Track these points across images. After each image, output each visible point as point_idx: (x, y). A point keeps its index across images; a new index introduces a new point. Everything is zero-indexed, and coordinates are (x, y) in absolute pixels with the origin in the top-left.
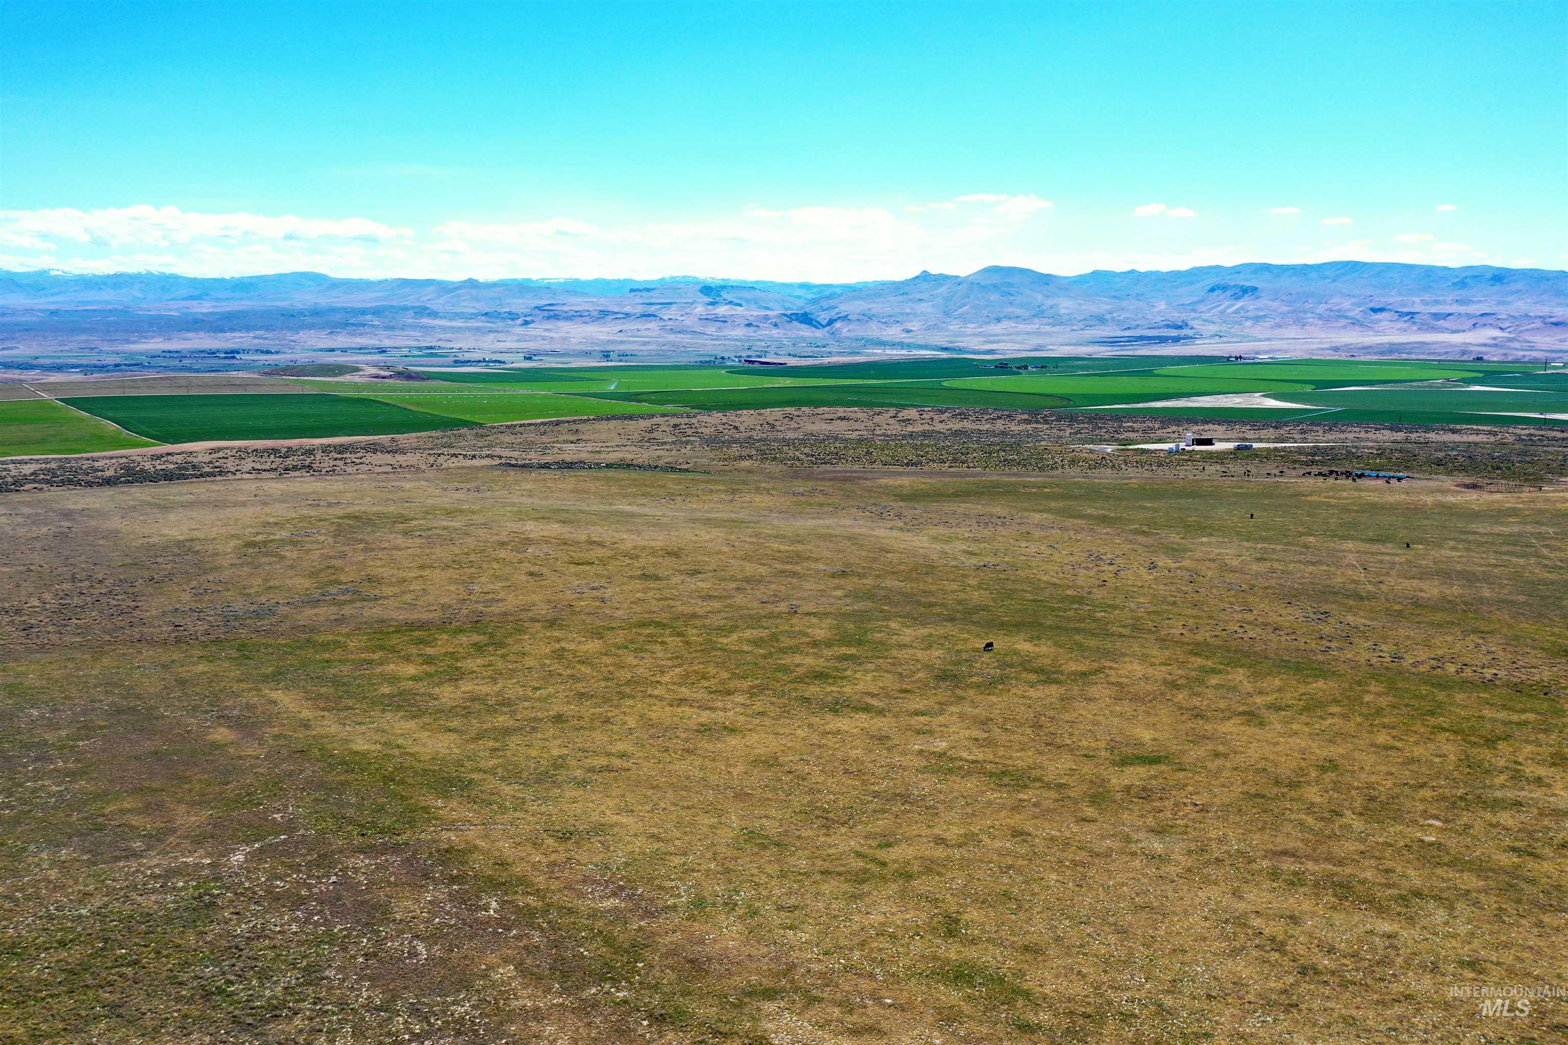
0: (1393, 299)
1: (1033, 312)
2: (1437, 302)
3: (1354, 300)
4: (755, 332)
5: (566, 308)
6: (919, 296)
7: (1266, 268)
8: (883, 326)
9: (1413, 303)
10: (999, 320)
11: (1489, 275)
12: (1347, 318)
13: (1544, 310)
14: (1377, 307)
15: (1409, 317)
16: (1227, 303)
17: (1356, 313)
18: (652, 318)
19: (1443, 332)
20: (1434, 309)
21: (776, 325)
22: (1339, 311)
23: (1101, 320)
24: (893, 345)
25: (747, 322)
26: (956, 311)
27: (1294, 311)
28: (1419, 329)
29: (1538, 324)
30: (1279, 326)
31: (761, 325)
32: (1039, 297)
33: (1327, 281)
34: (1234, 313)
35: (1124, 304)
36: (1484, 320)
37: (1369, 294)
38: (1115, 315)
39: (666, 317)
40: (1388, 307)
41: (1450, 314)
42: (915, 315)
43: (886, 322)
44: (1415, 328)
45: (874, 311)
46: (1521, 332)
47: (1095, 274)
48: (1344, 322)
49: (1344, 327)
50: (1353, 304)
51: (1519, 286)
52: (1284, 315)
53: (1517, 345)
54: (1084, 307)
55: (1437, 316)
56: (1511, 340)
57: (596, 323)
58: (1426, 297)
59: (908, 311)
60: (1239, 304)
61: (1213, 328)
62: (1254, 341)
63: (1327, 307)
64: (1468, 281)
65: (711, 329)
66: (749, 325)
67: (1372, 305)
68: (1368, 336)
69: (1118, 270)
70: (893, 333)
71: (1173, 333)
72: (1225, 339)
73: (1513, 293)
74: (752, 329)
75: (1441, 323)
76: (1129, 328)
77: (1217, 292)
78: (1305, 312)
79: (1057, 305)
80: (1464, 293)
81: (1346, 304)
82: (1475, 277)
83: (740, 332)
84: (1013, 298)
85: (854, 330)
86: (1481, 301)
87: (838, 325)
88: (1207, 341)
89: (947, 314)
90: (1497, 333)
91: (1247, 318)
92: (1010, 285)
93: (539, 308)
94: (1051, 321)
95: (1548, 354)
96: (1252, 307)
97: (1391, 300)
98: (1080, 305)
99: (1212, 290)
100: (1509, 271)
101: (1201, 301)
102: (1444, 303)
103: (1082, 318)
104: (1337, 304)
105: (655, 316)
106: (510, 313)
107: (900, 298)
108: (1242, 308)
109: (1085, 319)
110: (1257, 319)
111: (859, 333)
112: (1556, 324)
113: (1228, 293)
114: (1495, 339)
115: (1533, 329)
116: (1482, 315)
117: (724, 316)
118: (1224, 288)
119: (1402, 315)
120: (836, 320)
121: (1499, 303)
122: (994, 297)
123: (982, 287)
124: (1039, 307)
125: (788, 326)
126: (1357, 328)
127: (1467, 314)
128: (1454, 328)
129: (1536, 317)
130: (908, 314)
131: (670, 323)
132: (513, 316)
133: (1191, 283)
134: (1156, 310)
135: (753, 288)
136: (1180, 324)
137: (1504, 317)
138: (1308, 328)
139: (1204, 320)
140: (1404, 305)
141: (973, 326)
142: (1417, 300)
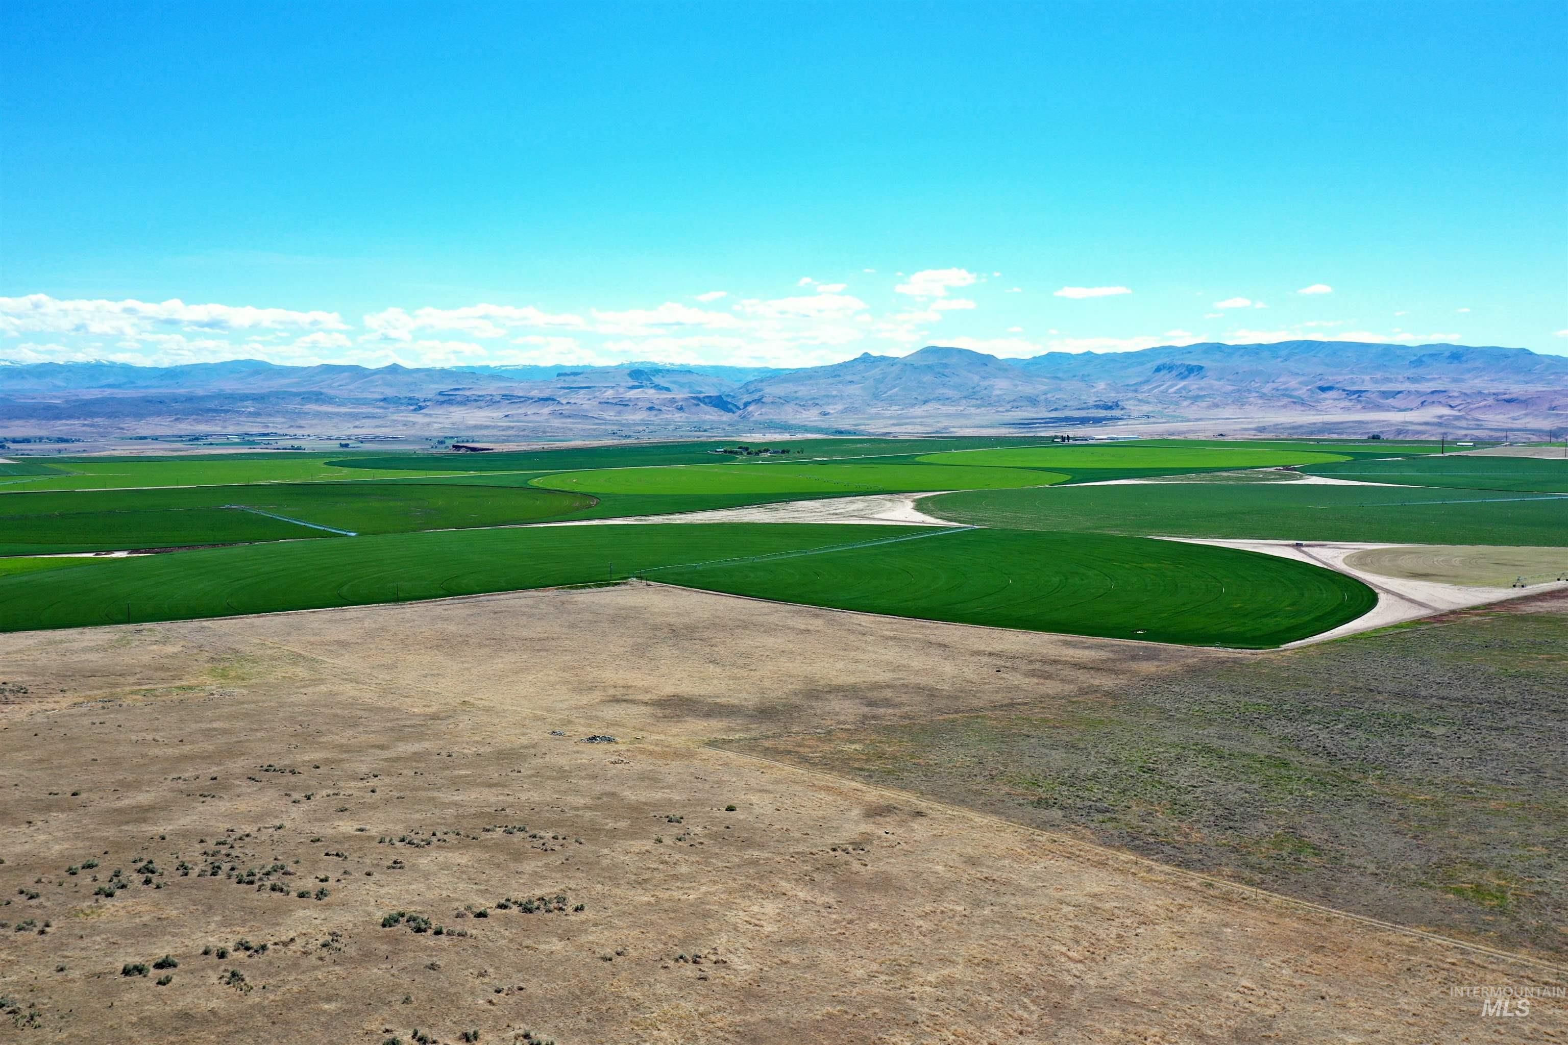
0: (1343, 378)
1: (965, 394)
2: (1388, 380)
3: (1302, 379)
4: (656, 415)
5: (468, 393)
6: (849, 378)
7: (1219, 348)
8: (800, 409)
9: (1363, 381)
10: (925, 402)
11: (1447, 354)
12: (1290, 396)
13: (1500, 387)
14: (1326, 386)
15: (1356, 396)
16: (1169, 383)
17: (1302, 392)
18: (550, 402)
19: (1388, 411)
20: (1384, 388)
21: (681, 409)
22: (1286, 390)
23: (1033, 401)
24: (807, 429)
25: (651, 405)
26: (885, 393)
27: (1239, 391)
28: (1364, 408)
29: (1490, 401)
30: (1216, 406)
31: (664, 408)
32: (976, 378)
33: (1279, 360)
34: (1175, 393)
35: (1064, 384)
36: (1436, 397)
37: (1319, 372)
38: (1049, 395)
39: (564, 402)
40: (1338, 386)
41: (1399, 392)
42: (842, 397)
43: (804, 405)
44: (1359, 406)
45: (800, 394)
46: (1472, 410)
47: (1051, 356)
48: (1285, 401)
49: (1285, 406)
50: (1300, 383)
51: (1478, 364)
52: (1227, 394)
53: (1463, 423)
54: (1020, 388)
55: (1385, 394)
56: (1457, 418)
57: (491, 408)
58: (1379, 376)
59: (834, 393)
60: (1182, 384)
61: (1146, 408)
62: (1182, 421)
63: (1275, 385)
64: (1424, 359)
65: (610, 414)
66: (651, 409)
67: (1320, 384)
68: (1308, 415)
69: (1074, 351)
70: (811, 416)
71: (1102, 413)
72: (1152, 420)
73: (1469, 371)
74: (654, 412)
75: (1390, 401)
76: (1056, 409)
77: (1162, 373)
78: (1249, 391)
79: (992, 386)
80: (1420, 371)
81: (1293, 383)
82: (1432, 355)
83: (638, 416)
84: (948, 379)
85: (766, 413)
86: (1434, 379)
87: (751, 408)
88: (1137, 422)
89: (876, 396)
90: (1446, 411)
91: (1186, 398)
92: (946, 366)
93: (441, 394)
94: (979, 402)
95: (1493, 433)
96: (1195, 387)
97: (1340, 378)
98: (1016, 386)
99: (1158, 370)
100: (1467, 348)
101: (1147, 382)
102: (1396, 380)
103: (1012, 399)
104: (1285, 383)
105: (553, 400)
106: (410, 399)
107: (831, 380)
108: (1184, 388)
109: (1014, 400)
110: (1196, 398)
111: (771, 417)
112: (1509, 401)
113: (1174, 373)
114: (1441, 417)
115: (1485, 406)
116: (1433, 392)
117: (630, 400)
118: (1170, 368)
119: (1350, 393)
120: (750, 403)
121: (1455, 381)
122: (927, 378)
123: (915, 368)
124: (974, 388)
125: (694, 409)
126: (1299, 407)
127: (1417, 392)
128: (1403, 407)
129: (1489, 394)
130: (834, 397)
131: (568, 407)
132: (411, 401)
133: (1142, 364)
134: (1095, 390)
135: (689, 372)
136: (1110, 404)
137: (1456, 394)
138: (1247, 407)
139: (1139, 400)
140: (1354, 383)
141: (897, 408)
142: (1367, 378)
